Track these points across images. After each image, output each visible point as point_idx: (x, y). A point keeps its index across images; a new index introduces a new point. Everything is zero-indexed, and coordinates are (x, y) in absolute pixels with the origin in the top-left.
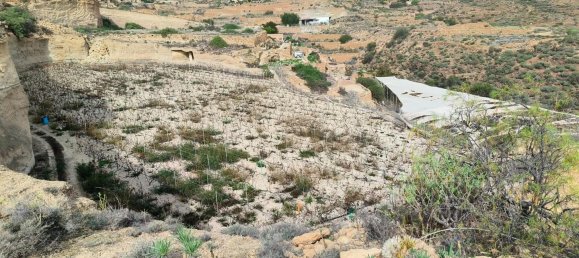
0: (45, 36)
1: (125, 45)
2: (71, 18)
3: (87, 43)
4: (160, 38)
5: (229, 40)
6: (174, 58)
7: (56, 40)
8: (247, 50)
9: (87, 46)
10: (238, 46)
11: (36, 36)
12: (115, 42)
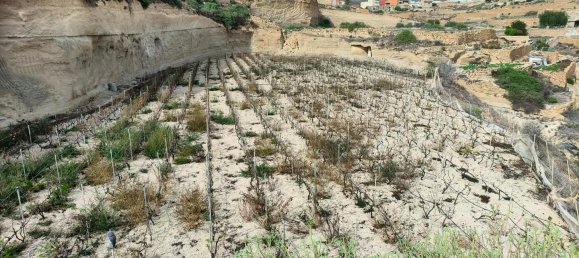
0: (251, 30)
1: (312, 38)
2: (288, 16)
3: (282, 37)
4: (346, 33)
5: (420, 35)
6: (353, 54)
7: (259, 33)
8: (439, 48)
9: (283, 39)
10: (428, 43)
11: (244, 29)
12: (304, 36)
